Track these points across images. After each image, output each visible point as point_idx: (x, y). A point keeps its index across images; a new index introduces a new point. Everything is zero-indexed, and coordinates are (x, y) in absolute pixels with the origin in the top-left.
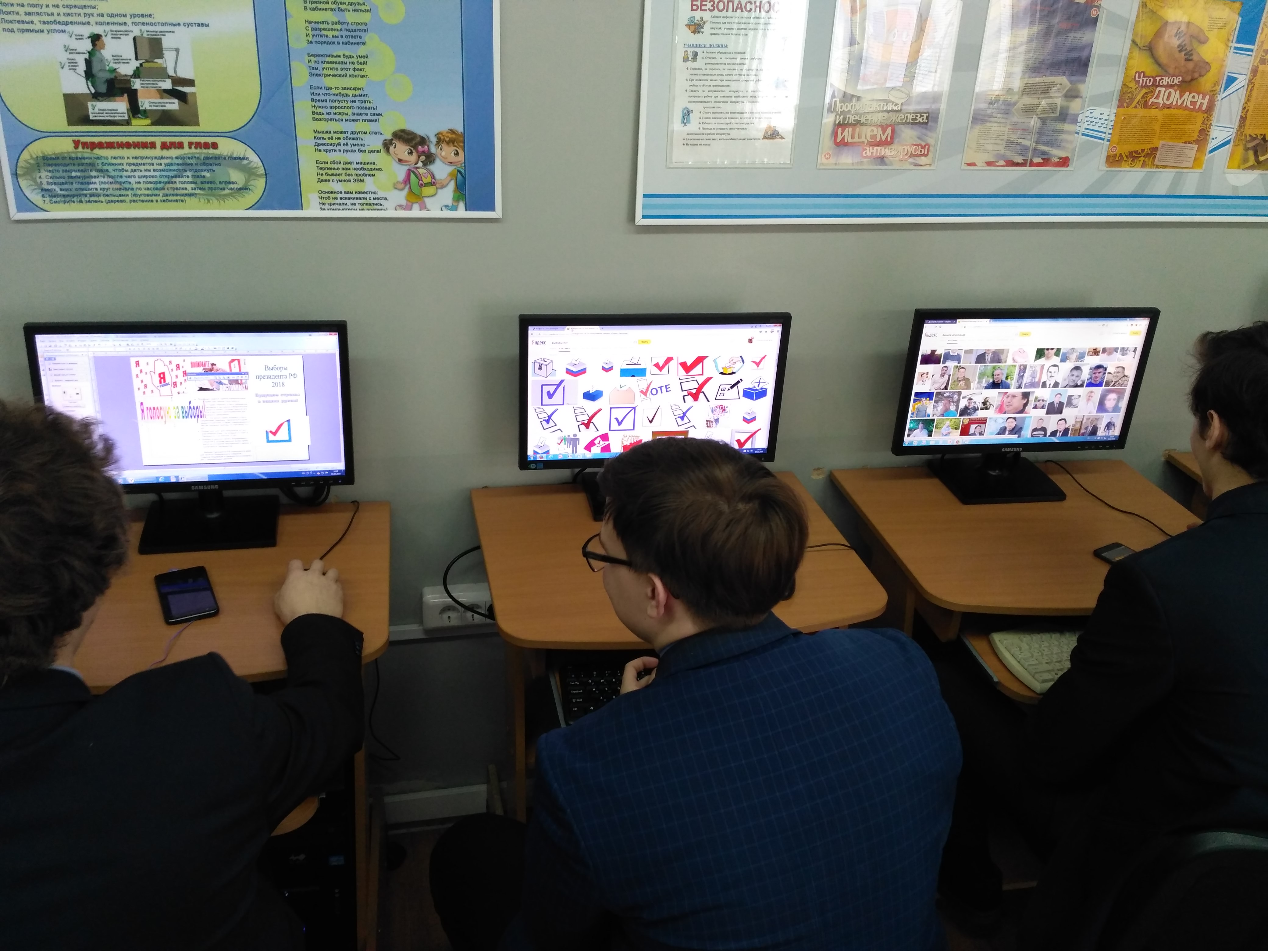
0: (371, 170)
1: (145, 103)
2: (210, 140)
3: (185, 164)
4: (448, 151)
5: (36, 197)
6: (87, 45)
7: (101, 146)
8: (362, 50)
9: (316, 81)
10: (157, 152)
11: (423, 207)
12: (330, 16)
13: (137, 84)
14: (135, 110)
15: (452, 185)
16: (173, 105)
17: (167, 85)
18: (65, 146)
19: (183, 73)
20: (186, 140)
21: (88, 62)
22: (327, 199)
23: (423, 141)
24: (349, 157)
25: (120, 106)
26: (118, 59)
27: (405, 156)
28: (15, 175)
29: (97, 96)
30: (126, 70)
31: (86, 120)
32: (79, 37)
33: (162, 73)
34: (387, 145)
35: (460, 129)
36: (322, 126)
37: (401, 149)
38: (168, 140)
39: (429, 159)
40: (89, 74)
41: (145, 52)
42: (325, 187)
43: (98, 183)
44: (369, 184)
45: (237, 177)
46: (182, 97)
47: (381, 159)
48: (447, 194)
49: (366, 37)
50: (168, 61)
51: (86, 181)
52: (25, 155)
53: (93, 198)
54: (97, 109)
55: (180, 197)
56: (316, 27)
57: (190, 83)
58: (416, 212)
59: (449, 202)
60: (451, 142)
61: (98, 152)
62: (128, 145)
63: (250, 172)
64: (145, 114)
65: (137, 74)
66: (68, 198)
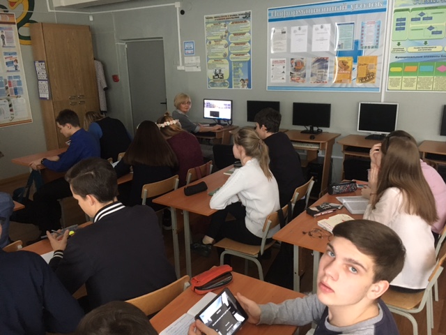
3: (222, 83)
8: (239, 70)
9: (234, 74)
11: (244, 88)
12: (236, 67)
18: (212, 81)
21: (215, 72)
22: (235, 87)
23: (244, 80)
24: (237, 82)
29: (215, 76)
34: (240, 81)
36: (235, 79)
37: (242, 81)
39: (245, 82)
40: (215, 74)
43: (215, 85)
45: (227, 84)
52: (209, 82)
55: (222, 87)
60: (247, 80)
61: (215, 82)
62: (218, 81)
66: (212, 87)
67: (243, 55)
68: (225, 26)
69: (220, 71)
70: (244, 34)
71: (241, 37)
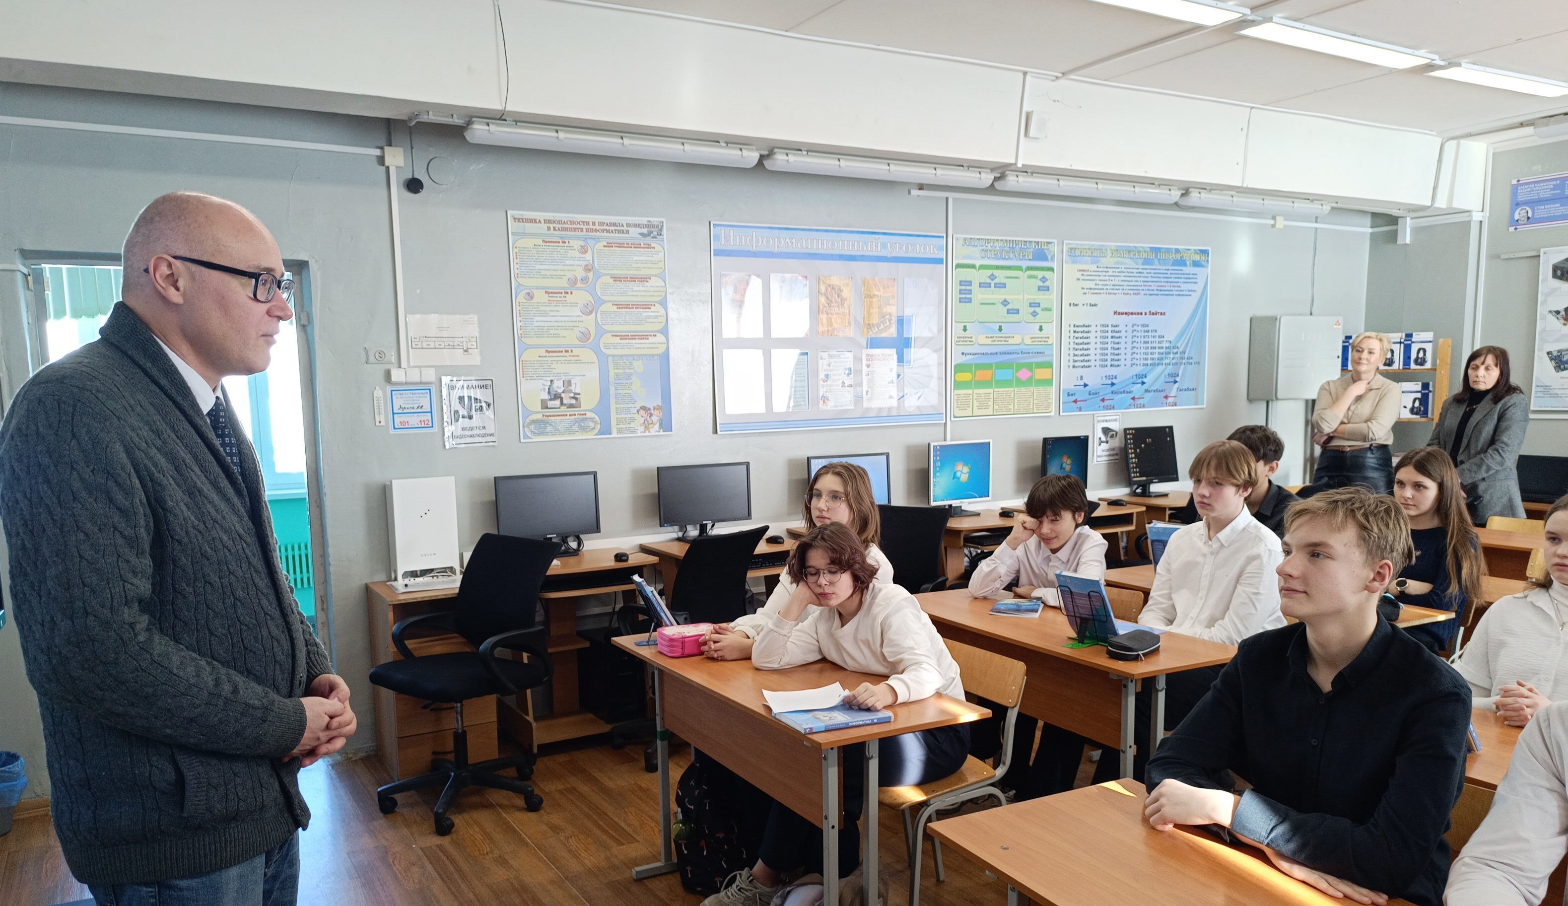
0: (633, 420)
1: (565, 402)
2: (584, 413)
3: (576, 421)
4: (657, 412)
5: (529, 434)
6: (549, 383)
7: (551, 416)
8: (631, 381)
9: (617, 392)
10: (568, 417)
11: (649, 432)
12: (621, 371)
13: (563, 395)
14: (562, 404)
15: (658, 424)
16: (573, 401)
17: (572, 395)
18: (539, 416)
19: (577, 391)
20: (576, 413)
21: (549, 389)
22: (620, 431)
23: (649, 409)
24: (626, 416)
25: (557, 403)
26: (558, 387)
27: (644, 415)
28: (524, 427)
29: (551, 400)
30: (560, 391)
31: (547, 408)
32: (547, 381)
33: (571, 391)
34: (638, 411)
35: (660, 405)
36: (618, 406)
37: (642, 412)
38: (571, 413)
39: (651, 415)
40: (549, 393)
41: (566, 385)
42: (619, 426)
43: (549, 428)
44: (632, 425)
45: (592, 425)
46: (576, 399)
47: (636, 416)
48: (657, 427)
49: (632, 377)
50: (573, 388)
51: (545, 428)
52: (527, 420)
53: (547, 434)
54: (551, 404)
55: (573, 432)
56: (617, 375)
57: (579, 394)
58: (647, 434)
59: (658, 429)
60: (658, 409)
61: (550, 418)
62: (559, 416)
63: (596, 423)
64: (565, 405)
65: (563, 392)
66: (539, 434)
67: (644, 337)
68: (583, 250)
69: (569, 383)
70: (644, 279)
71: (637, 287)
